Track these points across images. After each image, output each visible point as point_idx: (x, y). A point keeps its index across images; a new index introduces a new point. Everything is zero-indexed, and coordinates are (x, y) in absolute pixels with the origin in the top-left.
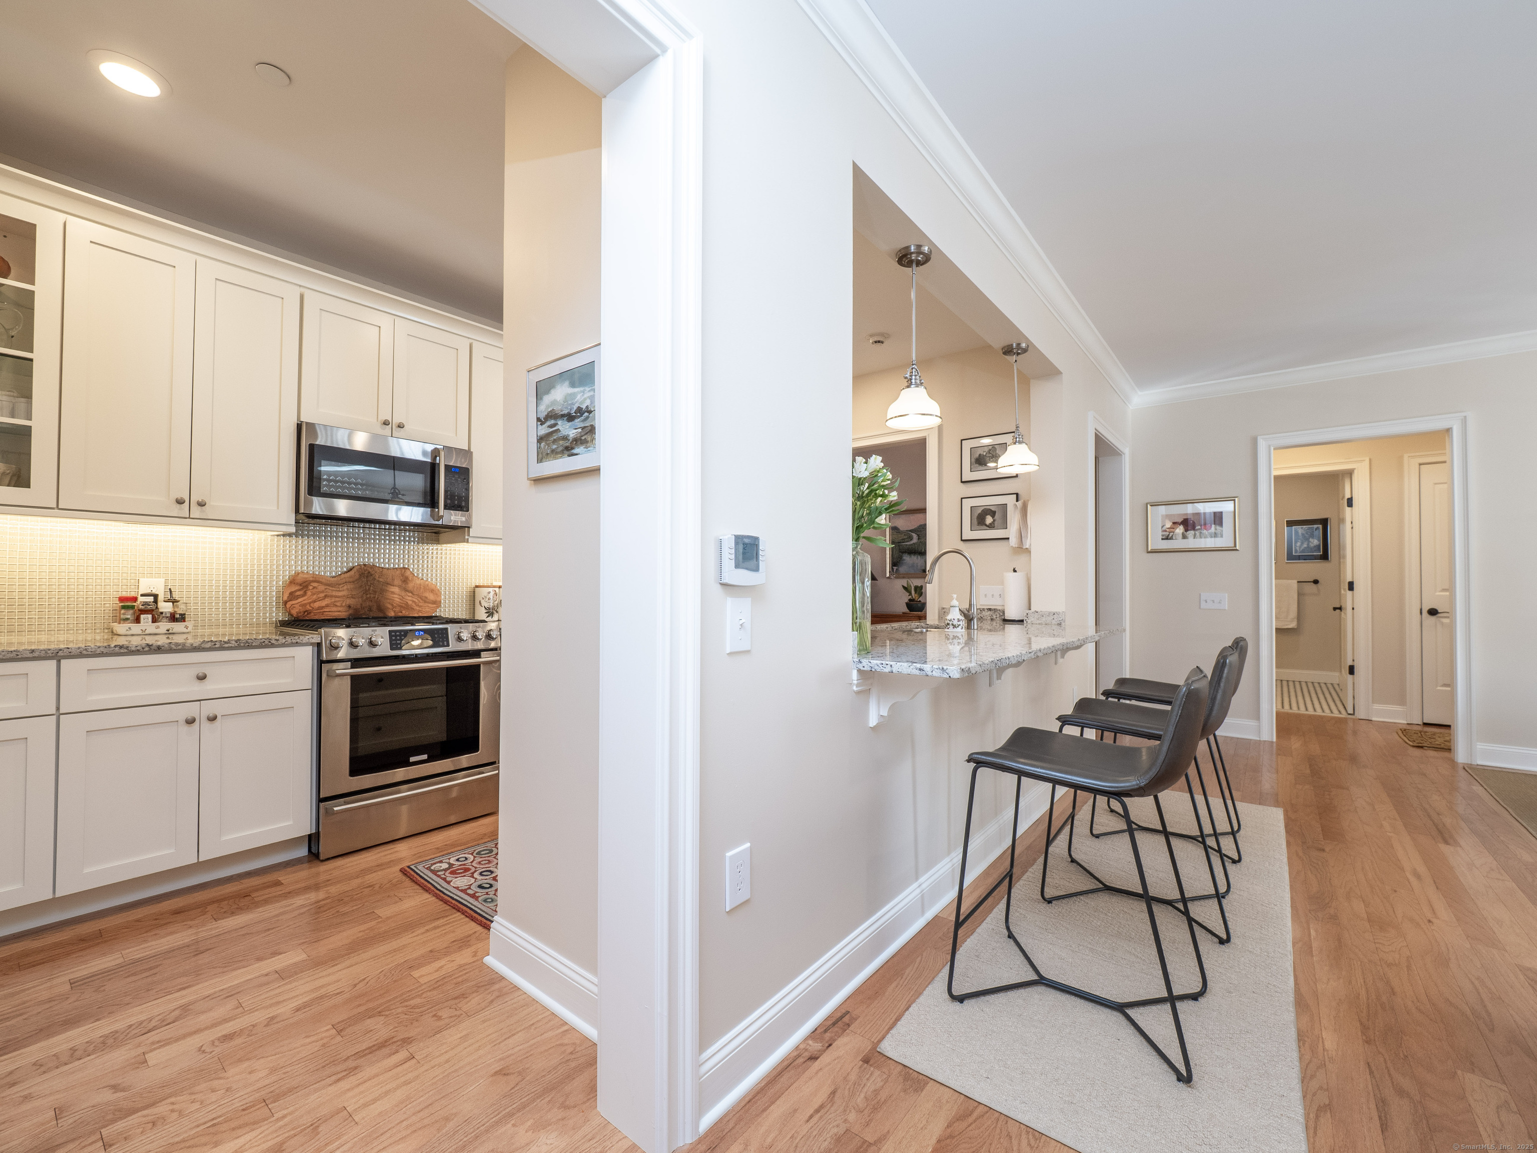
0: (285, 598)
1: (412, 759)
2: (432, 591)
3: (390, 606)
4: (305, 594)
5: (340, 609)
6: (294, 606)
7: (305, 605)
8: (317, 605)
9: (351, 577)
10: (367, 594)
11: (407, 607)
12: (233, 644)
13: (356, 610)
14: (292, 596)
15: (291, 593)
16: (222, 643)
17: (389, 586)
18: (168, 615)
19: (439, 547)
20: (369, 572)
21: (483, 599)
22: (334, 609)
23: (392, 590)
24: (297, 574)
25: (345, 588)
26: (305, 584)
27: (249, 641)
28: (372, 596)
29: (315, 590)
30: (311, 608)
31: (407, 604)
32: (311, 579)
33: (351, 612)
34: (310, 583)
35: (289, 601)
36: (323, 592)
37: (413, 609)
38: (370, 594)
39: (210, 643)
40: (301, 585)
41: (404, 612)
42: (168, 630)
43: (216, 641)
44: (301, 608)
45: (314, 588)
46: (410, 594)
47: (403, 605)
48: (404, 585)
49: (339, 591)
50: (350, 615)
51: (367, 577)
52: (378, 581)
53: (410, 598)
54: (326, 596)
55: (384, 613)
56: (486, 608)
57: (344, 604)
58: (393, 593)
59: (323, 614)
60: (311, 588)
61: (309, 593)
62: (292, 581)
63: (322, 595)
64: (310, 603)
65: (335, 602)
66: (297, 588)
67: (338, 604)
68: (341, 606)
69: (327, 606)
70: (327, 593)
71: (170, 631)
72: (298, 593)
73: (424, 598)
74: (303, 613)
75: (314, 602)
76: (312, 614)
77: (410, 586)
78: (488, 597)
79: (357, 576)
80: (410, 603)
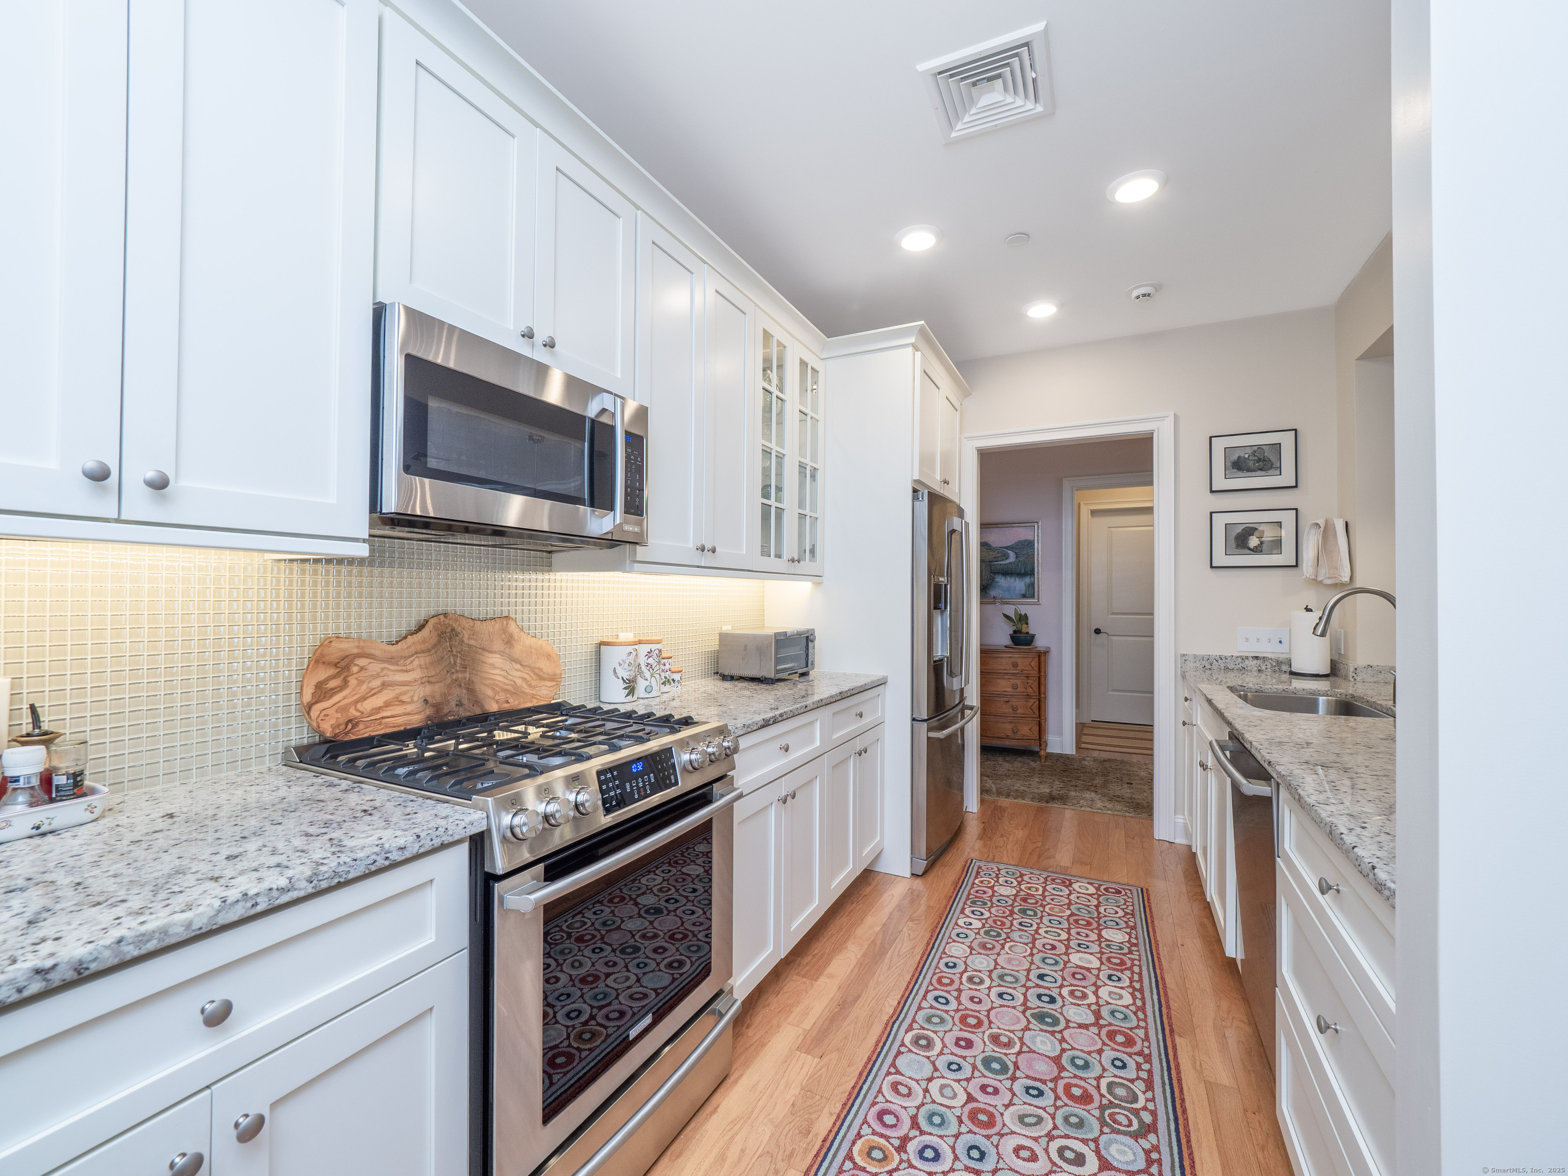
0: (307, 697)
1: (633, 1033)
2: (549, 656)
3: (489, 692)
4: (345, 683)
5: (409, 708)
6: (324, 713)
7: (344, 709)
8: (368, 705)
9: (424, 641)
10: (453, 673)
11: (516, 692)
12: (305, 888)
13: (437, 707)
14: (322, 692)
15: (319, 686)
16: (275, 894)
17: (486, 654)
18: (35, 782)
19: (552, 576)
20: (453, 630)
21: (620, 665)
22: (399, 710)
23: (490, 661)
24: (327, 642)
25: (416, 663)
26: (343, 664)
27: (341, 869)
28: (460, 675)
29: (363, 674)
30: (358, 714)
31: (515, 685)
32: (355, 651)
33: (428, 712)
34: (352, 661)
35: (316, 703)
36: (378, 676)
37: (524, 693)
38: (457, 671)
39: (241, 904)
40: (336, 665)
41: (511, 701)
42: (38, 828)
43: (257, 895)
44: (339, 715)
45: (362, 669)
46: (518, 666)
47: (509, 688)
48: (507, 651)
49: (406, 671)
50: (429, 718)
51: (450, 638)
52: (469, 646)
53: (518, 674)
54: (384, 685)
55: (482, 707)
56: (624, 681)
57: (415, 699)
58: (493, 666)
59: (380, 724)
60: (355, 669)
61: (353, 681)
62: (318, 659)
63: (376, 683)
64: (356, 702)
65: (401, 694)
66: (332, 671)
67: (405, 698)
68: (412, 702)
69: (387, 705)
70: (386, 679)
71: (44, 829)
72: (332, 684)
73: (537, 671)
74: (343, 727)
75: (364, 698)
76: (361, 726)
77: (517, 650)
78: (628, 662)
79: (435, 639)
80: (519, 682)
